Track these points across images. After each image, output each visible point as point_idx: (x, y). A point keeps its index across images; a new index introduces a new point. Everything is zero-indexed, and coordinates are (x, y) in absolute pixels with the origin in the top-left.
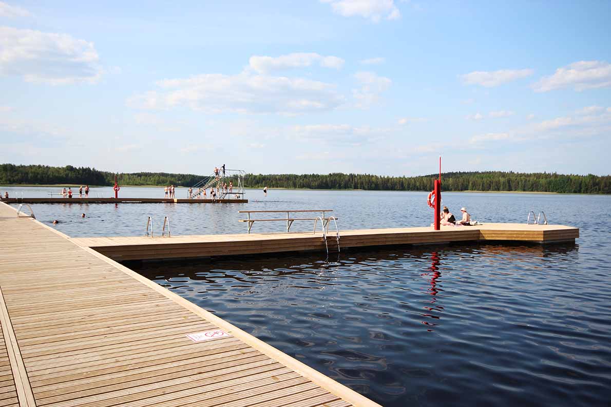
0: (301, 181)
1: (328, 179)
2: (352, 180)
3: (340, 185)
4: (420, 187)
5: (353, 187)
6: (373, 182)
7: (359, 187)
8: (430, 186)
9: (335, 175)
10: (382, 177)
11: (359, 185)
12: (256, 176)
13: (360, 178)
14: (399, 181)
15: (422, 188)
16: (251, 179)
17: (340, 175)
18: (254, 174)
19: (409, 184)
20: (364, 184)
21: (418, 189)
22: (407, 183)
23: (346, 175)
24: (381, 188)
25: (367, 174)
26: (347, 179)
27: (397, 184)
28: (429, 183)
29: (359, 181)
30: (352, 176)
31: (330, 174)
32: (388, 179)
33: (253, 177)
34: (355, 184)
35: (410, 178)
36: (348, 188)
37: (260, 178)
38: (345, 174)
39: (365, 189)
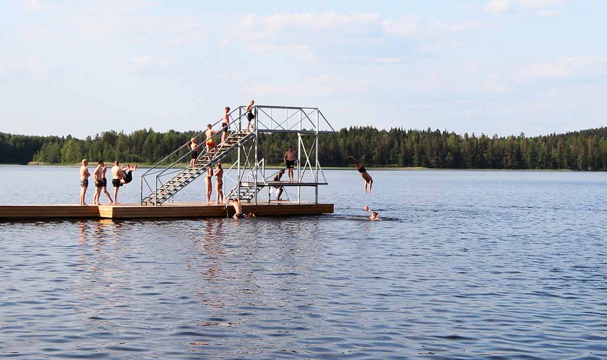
0: (274, 147)
1: (341, 141)
2: (399, 144)
3: (369, 157)
4: (561, 159)
5: (401, 160)
6: (449, 149)
7: (416, 161)
8: (584, 157)
9: (355, 132)
10: (470, 136)
11: (416, 157)
12: (160, 136)
13: (418, 141)
14: (512, 147)
15: (566, 161)
16: (151, 141)
17: (369, 133)
18: (156, 131)
19: (534, 154)
20: (428, 153)
21: (555, 165)
22: (530, 150)
23: (384, 132)
24: (468, 163)
25: (433, 130)
26: (387, 143)
27: (506, 154)
28: (582, 150)
29: (415, 145)
30: (397, 134)
31: (344, 130)
32: (485, 141)
33: (154, 139)
34: (406, 152)
35: (536, 139)
36: (389, 162)
37: (171, 140)
38: (379, 130)
39: (429, 165)
